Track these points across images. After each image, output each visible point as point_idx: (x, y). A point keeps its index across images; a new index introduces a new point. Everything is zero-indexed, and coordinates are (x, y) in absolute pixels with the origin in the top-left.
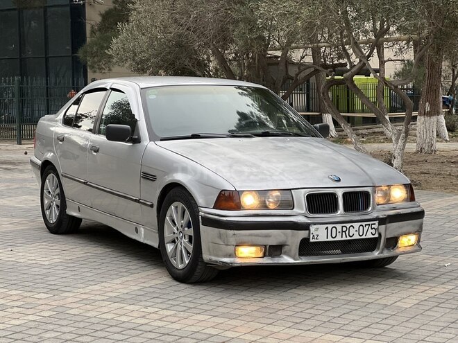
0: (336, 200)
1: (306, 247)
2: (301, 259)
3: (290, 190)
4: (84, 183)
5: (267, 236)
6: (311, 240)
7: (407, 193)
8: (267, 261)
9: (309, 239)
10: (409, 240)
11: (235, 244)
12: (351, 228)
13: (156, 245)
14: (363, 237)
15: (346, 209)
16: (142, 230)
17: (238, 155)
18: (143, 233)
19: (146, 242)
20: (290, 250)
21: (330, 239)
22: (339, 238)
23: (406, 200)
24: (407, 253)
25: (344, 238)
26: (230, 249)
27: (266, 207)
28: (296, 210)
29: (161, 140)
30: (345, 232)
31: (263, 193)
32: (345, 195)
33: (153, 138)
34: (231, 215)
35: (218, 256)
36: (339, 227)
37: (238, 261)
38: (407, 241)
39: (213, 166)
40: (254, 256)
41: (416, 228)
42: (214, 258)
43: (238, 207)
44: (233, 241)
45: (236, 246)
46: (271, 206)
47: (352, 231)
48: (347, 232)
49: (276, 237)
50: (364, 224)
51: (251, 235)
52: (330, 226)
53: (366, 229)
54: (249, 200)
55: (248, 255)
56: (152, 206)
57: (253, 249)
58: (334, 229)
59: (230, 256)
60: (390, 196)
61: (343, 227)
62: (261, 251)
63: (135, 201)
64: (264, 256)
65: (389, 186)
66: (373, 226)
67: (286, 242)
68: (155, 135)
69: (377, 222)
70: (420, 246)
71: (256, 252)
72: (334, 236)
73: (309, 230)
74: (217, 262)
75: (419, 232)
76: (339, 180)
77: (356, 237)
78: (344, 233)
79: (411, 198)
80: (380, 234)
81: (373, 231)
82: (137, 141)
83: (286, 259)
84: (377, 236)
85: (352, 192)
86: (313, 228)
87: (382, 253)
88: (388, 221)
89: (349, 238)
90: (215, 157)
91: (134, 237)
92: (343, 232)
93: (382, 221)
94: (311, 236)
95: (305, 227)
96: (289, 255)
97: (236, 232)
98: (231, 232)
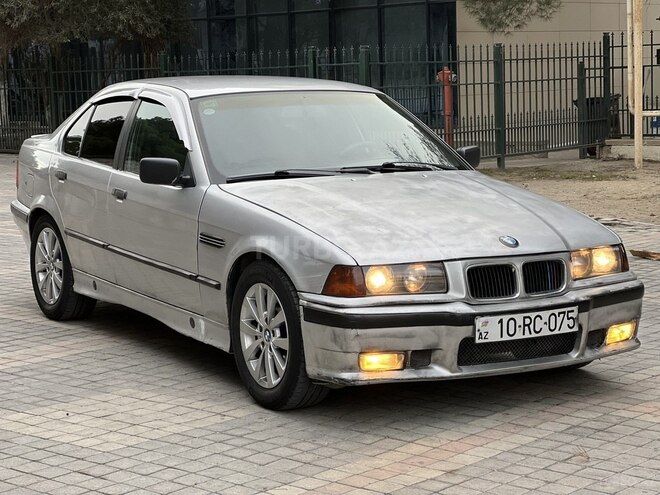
0: (513, 275)
1: (469, 351)
2: (461, 370)
3: (442, 261)
4: (103, 246)
5: (408, 336)
6: (478, 341)
7: (617, 260)
8: (409, 375)
9: (473, 339)
10: (623, 332)
11: (358, 350)
12: (538, 318)
13: (225, 346)
14: (556, 332)
15: (528, 289)
16: (202, 322)
17: (354, 205)
18: (203, 327)
19: (207, 341)
20: (444, 357)
21: (506, 338)
22: (519, 336)
23: (615, 270)
24: (620, 352)
25: (527, 335)
26: (351, 358)
27: (404, 290)
28: (452, 294)
29: (228, 182)
30: (528, 325)
31: (399, 268)
32: (526, 267)
33: (216, 178)
34: (352, 306)
35: (331, 369)
36: (519, 318)
37: (364, 377)
38: (618, 333)
39: (317, 225)
40: (388, 367)
41: (633, 313)
42: (325, 373)
43: (362, 292)
44: (355, 346)
45: (361, 353)
46: (412, 287)
47: (539, 324)
48: (532, 326)
49: (421, 336)
50: (556, 311)
51: (383, 336)
52: (506, 318)
53: (559, 320)
54: (377, 280)
55: (379, 366)
56: (218, 287)
57: (387, 357)
58: (512, 322)
59: (351, 369)
60: (591, 264)
61: (525, 318)
62: (399, 359)
63: (190, 277)
64: (404, 367)
65: (590, 249)
66: (570, 315)
67: (437, 344)
68: (219, 173)
69: (575, 308)
70: (637, 341)
71: (393, 363)
72: (511, 332)
73: (474, 325)
74: (330, 379)
75: (635, 319)
76: (517, 244)
77: (546, 332)
78: (526, 328)
79: (624, 266)
80: (580, 327)
81: (571, 322)
82: (190, 183)
83: (438, 372)
84: (576, 329)
85: (536, 262)
86: (479, 322)
87: (582, 354)
88: (591, 305)
89: (534, 335)
90: (319, 210)
91: (187, 332)
92: (525, 325)
93: (583, 306)
94: (477, 334)
95: (468, 320)
96: (442, 365)
97: (360, 331)
98: (353, 332)
